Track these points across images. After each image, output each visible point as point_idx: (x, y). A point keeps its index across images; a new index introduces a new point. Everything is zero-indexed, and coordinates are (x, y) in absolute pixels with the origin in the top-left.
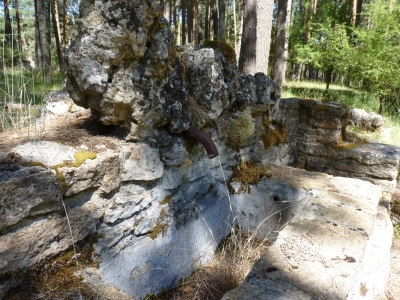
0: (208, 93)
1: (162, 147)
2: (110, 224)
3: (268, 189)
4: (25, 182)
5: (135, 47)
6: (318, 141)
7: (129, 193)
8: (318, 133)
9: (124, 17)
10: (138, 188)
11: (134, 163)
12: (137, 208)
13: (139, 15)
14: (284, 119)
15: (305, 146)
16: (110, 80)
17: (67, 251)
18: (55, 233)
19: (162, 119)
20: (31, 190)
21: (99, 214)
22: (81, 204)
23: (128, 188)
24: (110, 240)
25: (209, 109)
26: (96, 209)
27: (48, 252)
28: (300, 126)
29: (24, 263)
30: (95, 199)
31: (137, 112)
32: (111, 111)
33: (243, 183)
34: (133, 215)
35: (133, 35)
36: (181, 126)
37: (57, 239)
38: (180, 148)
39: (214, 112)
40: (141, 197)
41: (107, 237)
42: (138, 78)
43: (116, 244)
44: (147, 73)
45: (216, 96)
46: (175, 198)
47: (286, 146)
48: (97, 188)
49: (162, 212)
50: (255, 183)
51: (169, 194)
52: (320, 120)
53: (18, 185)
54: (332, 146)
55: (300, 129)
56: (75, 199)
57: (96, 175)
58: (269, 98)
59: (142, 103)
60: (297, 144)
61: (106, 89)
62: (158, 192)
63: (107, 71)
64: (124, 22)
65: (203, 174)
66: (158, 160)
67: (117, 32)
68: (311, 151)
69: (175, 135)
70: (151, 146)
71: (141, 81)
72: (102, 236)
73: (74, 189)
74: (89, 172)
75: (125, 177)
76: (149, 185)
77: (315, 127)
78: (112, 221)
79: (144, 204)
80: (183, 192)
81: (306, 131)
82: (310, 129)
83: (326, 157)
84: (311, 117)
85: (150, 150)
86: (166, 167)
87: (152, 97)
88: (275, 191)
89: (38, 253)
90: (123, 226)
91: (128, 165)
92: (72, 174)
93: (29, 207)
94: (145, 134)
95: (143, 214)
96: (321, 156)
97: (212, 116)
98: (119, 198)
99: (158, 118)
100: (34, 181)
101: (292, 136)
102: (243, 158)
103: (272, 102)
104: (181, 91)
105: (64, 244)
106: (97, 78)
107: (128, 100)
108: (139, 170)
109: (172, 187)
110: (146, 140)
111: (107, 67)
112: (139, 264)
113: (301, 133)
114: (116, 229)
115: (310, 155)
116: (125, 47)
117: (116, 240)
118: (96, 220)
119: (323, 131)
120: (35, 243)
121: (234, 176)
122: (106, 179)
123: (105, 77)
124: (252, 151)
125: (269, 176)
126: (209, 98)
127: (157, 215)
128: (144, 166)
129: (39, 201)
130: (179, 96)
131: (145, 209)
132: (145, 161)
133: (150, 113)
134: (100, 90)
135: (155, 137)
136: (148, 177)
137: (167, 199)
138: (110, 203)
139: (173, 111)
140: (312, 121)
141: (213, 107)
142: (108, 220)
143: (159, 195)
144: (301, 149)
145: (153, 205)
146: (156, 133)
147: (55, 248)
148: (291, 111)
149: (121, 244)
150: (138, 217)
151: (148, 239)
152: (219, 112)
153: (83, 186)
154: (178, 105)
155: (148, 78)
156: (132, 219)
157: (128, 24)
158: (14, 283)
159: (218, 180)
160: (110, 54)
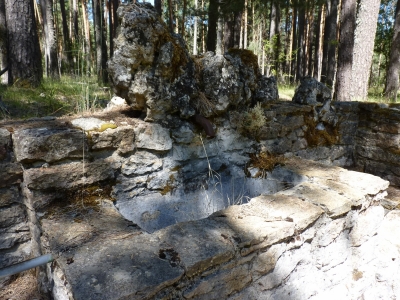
0: (216, 90)
1: (173, 128)
2: (125, 175)
3: (280, 176)
4: (67, 136)
5: (145, 56)
6: (377, 145)
7: (142, 157)
8: (377, 137)
9: (136, 36)
10: (151, 154)
11: (147, 137)
12: (149, 169)
13: (146, 35)
14: (336, 121)
15: (364, 150)
16: (133, 79)
17: (93, 185)
18: (84, 171)
19: (172, 107)
20: (70, 141)
21: (117, 166)
22: (105, 157)
23: (142, 153)
24: (125, 186)
25: (217, 102)
26: (114, 163)
27: (79, 182)
28: (359, 130)
29: (64, 184)
30: (115, 156)
31: (150, 101)
32: (135, 100)
33: (261, 169)
34: (146, 173)
35: (142, 48)
36: (187, 113)
37: (86, 175)
38: (186, 130)
39: (221, 104)
40: (152, 161)
41: (123, 184)
42: (151, 77)
43: (131, 190)
44: (157, 74)
45: (223, 92)
46: (185, 169)
47: (341, 148)
48: (116, 149)
49: (171, 177)
50: (269, 170)
51: (179, 164)
52: (380, 124)
53: (62, 137)
54: (393, 152)
55: (359, 133)
56: (100, 153)
57: (114, 139)
58: (315, 99)
59: (153, 94)
60: (357, 147)
61: (130, 84)
62: (169, 162)
63: (130, 72)
64: (136, 40)
65: (213, 154)
66: (168, 137)
67: (133, 47)
68: (370, 155)
69: (184, 120)
70: (163, 126)
71: (153, 79)
72: (120, 182)
73: (98, 146)
74: (109, 136)
75: (139, 145)
76: (161, 154)
77: (375, 131)
78: (128, 173)
79: (155, 167)
80: (193, 165)
81: (365, 135)
82: (370, 132)
83: (385, 162)
84: (371, 120)
85: (161, 129)
86: (175, 143)
87: (161, 90)
88: (285, 177)
89: (72, 181)
90: (137, 179)
91: (142, 137)
92: (97, 135)
93: (68, 151)
94: (158, 117)
95: (154, 174)
96: (380, 161)
97: (220, 108)
98: (133, 158)
99: (168, 106)
100: (72, 136)
101: (349, 139)
102: (263, 148)
103: (319, 104)
104: (189, 88)
105: (91, 180)
106: (124, 77)
107: (141, 91)
108: (151, 142)
109: (180, 159)
110: (160, 122)
111: (129, 70)
112: (149, 210)
113: (361, 136)
114: (131, 180)
115: (369, 159)
116: (139, 56)
117: (130, 188)
118: (114, 170)
119: (382, 135)
120: (71, 173)
121: (251, 162)
122: (122, 143)
123: (129, 76)
124: (276, 143)
125: (283, 165)
126: (216, 93)
127: (167, 178)
128: (155, 140)
129: (74, 148)
130: (188, 91)
131: (156, 171)
132: (156, 136)
133: (160, 102)
134: (126, 85)
135: (167, 120)
136: (158, 147)
137: (177, 168)
138: (126, 161)
139: (182, 102)
140: (372, 124)
141: (220, 101)
142: (124, 172)
143: (170, 163)
144: (361, 152)
145: (164, 170)
146: (169, 117)
147: (84, 180)
148: (348, 115)
149: (135, 192)
150: (151, 176)
151: (159, 194)
152: (226, 105)
153: (104, 145)
154: (186, 98)
155: (158, 77)
156: (146, 176)
157: (139, 41)
158: (58, 196)
159: (232, 163)
160: (130, 61)
